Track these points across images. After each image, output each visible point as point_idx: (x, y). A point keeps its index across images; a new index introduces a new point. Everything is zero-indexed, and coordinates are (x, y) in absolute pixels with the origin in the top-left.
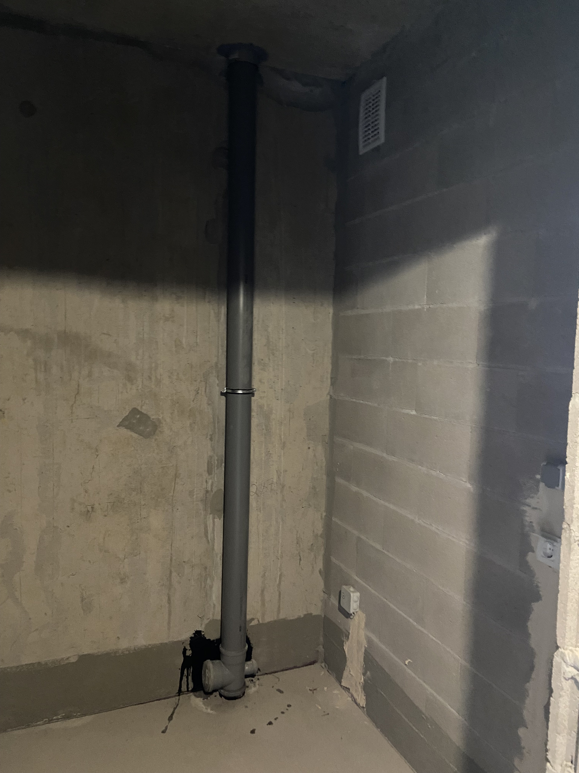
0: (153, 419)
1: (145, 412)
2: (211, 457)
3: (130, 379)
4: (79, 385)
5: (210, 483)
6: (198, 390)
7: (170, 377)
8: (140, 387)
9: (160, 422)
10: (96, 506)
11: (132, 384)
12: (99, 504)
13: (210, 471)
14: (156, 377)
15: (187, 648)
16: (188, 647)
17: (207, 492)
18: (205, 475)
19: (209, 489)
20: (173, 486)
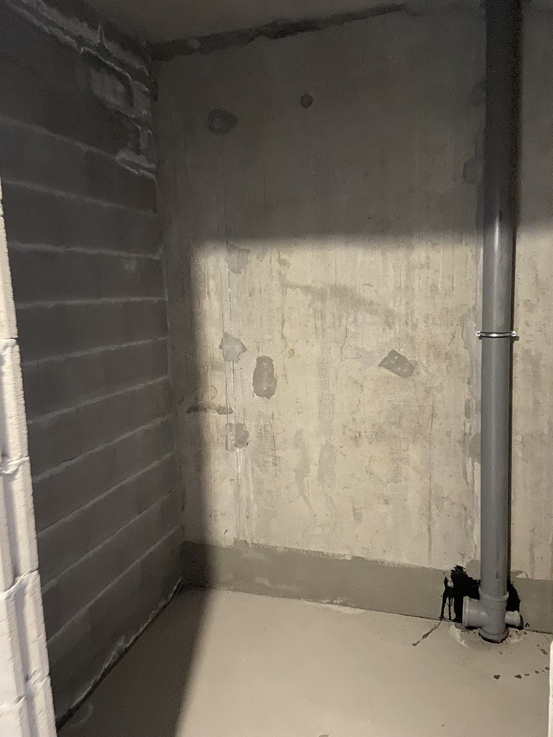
0: (410, 361)
1: (402, 354)
2: (469, 401)
3: (389, 325)
4: (346, 330)
5: (468, 425)
6: (455, 334)
7: (426, 322)
8: (398, 331)
9: (416, 364)
10: (363, 434)
11: (390, 329)
12: (365, 432)
13: (468, 414)
14: (412, 321)
15: (448, 579)
16: (450, 579)
17: (465, 434)
18: (463, 418)
19: (467, 432)
20: (431, 424)
